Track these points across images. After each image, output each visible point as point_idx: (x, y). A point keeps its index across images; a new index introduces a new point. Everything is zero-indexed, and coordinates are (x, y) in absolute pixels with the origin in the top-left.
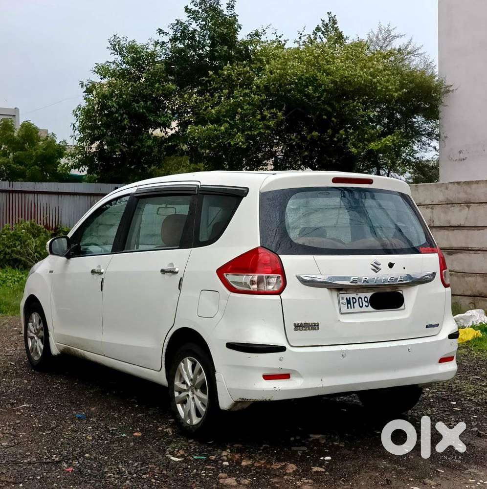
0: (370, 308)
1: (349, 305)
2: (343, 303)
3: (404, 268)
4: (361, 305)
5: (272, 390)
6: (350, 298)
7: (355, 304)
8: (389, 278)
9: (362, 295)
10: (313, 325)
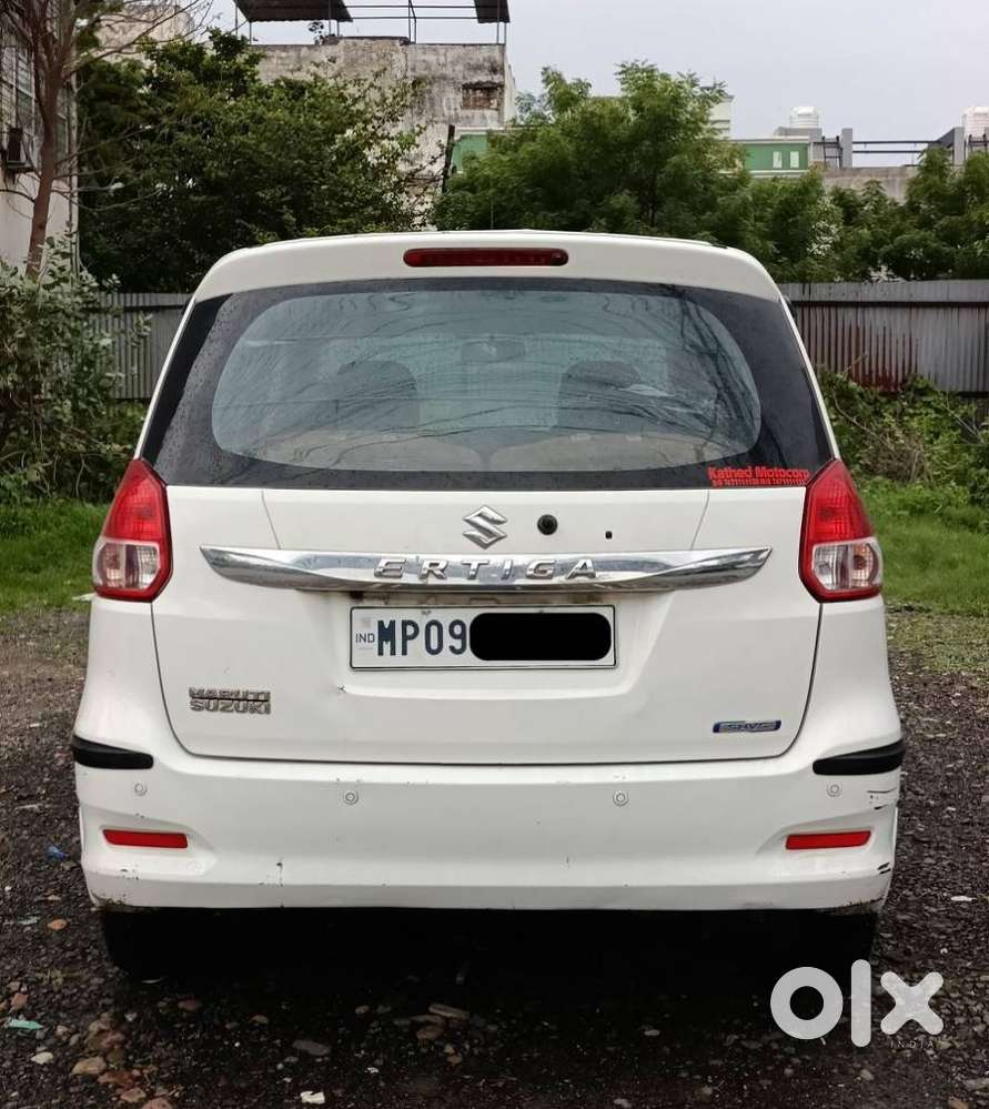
0: (469, 657)
1: (387, 647)
2: (363, 638)
3: (609, 535)
4: (434, 645)
5: (118, 877)
6: (393, 623)
7: (409, 643)
8: (533, 566)
9: (446, 616)
10: (251, 697)
